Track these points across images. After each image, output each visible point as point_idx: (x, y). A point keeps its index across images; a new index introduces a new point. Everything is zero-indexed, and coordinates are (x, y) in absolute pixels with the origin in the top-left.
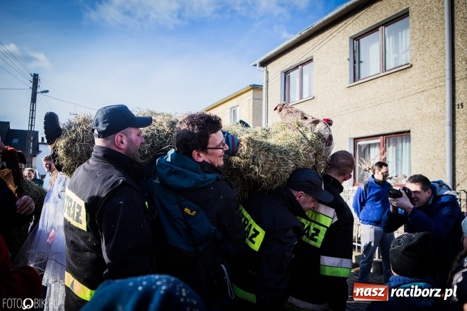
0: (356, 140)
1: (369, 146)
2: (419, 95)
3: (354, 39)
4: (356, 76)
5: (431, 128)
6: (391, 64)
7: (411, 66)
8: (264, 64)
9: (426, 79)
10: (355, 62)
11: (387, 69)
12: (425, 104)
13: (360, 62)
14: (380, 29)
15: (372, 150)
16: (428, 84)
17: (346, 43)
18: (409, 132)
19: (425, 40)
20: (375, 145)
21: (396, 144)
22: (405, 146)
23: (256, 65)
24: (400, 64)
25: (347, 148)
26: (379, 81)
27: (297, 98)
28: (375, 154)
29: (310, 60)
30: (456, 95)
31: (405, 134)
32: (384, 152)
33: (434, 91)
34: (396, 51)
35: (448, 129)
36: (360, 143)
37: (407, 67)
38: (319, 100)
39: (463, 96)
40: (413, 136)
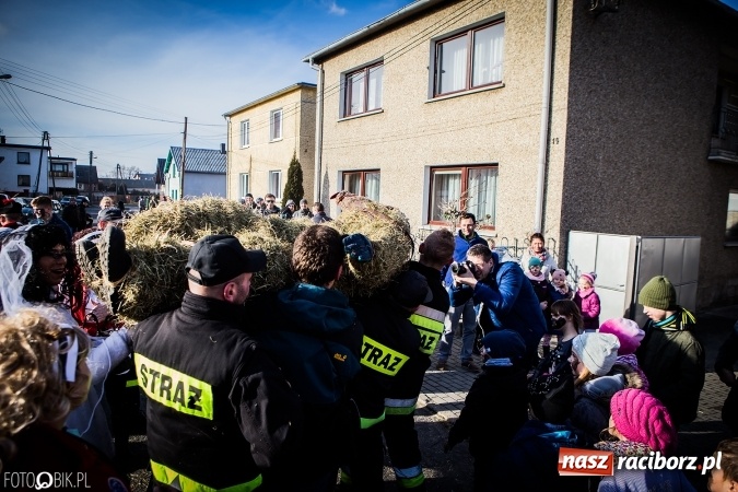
0: (433, 168)
1: (448, 175)
2: (511, 122)
3: (436, 42)
4: (436, 90)
5: (521, 164)
6: (478, 81)
7: (504, 86)
8: (320, 60)
9: (520, 104)
10: (436, 72)
11: (475, 85)
12: (517, 135)
13: (442, 72)
14: (469, 33)
15: (451, 181)
16: (521, 110)
17: (426, 46)
18: (497, 164)
19: (522, 55)
20: (455, 176)
21: (479, 176)
22: (491, 180)
23: (308, 61)
24: (489, 81)
25: (422, 178)
26: (464, 99)
27: (361, 110)
28: (454, 187)
29: (380, 62)
30: (553, 128)
31: (492, 167)
32: (466, 186)
33: (528, 120)
34: (486, 64)
35: (540, 167)
36: (437, 173)
37: (498, 86)
38: (389, 115)
39: (560, 130)
40: (501, 170)
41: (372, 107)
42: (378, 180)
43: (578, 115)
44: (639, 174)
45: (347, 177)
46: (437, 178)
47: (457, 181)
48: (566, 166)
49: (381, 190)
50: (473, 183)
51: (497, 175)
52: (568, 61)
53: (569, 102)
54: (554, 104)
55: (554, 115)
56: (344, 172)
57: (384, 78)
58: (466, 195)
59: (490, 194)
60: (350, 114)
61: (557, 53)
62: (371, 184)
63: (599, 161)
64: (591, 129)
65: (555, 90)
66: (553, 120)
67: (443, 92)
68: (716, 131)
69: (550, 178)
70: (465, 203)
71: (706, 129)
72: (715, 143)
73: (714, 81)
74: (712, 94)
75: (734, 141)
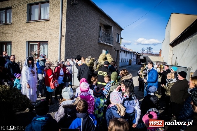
0: (29, 42)
1: (34, 44)
2: (51, 30)
3: (29, 5)
4: (29, 19)
5: (54, 42)
6: (42, 18)
7: (49, 20)
9: (54, 25)
10: (29, 14)
11: (41, 19)
12: (53, 34)
13: (31, 14)
14: (39, 4)
15: (35, 46)
16: (54, 27)
17: (26, 6)
18: (48, 41)
19: (54, 12)
20: (36, 44)
21: (43, 45)
22: (46, 46)
24: (45, 18)
25: (26, 45)
26: (38, 23)
27: (4, 22)
28: (36, 48)
29: (10, 8)
30: (62, 32)
31: (46, 42)
32: (39, 47)
33: (56, 30)
34: (44, 13)
35: (59, 42)
37: (48, 20)
38: (14, 25)
39: (64, 33)
40: (49, 43)
41: (8, 22)
42: (11, 45)
43: (69, 30)
46: (30, 45)
47: (36, 46)
48: (66, 43)
50: (41, 46)
52: (66, 15)
53: (66, 26)
54: (63, 26)
55: (62, 29)
57: (12, 13)
58: (39, 49)
59: (46, 49)
61: (63, 13)
62: (9, 46)
63: (74, 41)
64: (72, 33)
65: (63, 22)
66: (62, 30)
67: (32, 20)
68: (99, 36)
69: (62, 45)
70: (39, 52)
71: (97, 35)
72: (100, 39)
73: (99, 25)
74: (99, 28)
75: (103, 39)
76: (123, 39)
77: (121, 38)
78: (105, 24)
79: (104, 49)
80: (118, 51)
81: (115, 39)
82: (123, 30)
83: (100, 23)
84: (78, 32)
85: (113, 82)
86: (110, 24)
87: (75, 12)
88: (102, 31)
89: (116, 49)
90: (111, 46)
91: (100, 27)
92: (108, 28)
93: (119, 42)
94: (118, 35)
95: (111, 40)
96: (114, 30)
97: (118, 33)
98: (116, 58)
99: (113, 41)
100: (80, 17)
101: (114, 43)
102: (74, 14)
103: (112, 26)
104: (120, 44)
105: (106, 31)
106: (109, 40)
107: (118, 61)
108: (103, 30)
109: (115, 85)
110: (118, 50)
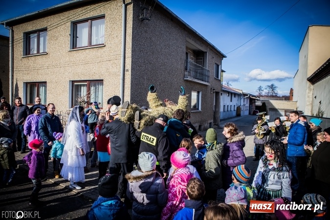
0: (73, 82)
1: (81, 85)
2: (108, 62)
3: (74, 23)
4: (74, 45)
5: (113, 80)
6: (94, 42)
7: (105, 46)
8: (10, 24)
9: (112, 54)
10: (74, 37)
11: (92, 45)
12: (111, 67)
13: (77, 37)
14: (89, 21)
15: (82, 88)
16: (112, 57)
17: (69, 24)
18: (102, 80)
19: (112, 34)
20: (84, 85)
21: (95, 85)
22: (100, 87)
23: (3, 24)
24: (99, 43)
25: (68, 86)
26: (87, 51)
27: (35, 52)
28: (84, 91)
29: (45, 30)
30: (126, 65)
31: (101, 82)
32: (89, 90)
33: (115, 61)
34: (97, 35)
35: (121, 81)
36: (75, 84)
37: (102, 46)
38: (51, 56)
39: (129, 66)
40: (104, 82)
41: (41, 51)
42: (46, 87)
43: (136, 60)
44: (160, 84)
45: (29, 86)
46: (75, 87)
47: (85, 87)
48: (132, 82)
49: (48, 92)
50: (92, 88)
51: (103, 85)
52: (131, 37)
53: (132, 55)
54: (126, 55)
55: (126, 60)
56: (26, 83)
57: (47, 38)
58: (89, 94)
59: (100, 93)
60: (29, 54)
61: (127, 34)
62: (42, 89)
63: (144, 79)
64: (141, 66)
65: (126, 49)
66: (126, 62)
67: (77, 47)
68: (186, 69)
69: (126, 86)
70: (89, 97)
71: (183, 68)
72: (186, 73)
73: (185, 50)
74: (185, 55)
75: (192, 73)
76: (225, 72)
77: (223, 71)
78: (194, 48)
79: (195, 91)
80: (217, 94)
81: (212, 73)
82: (225, 57)
83: (187, 48)
84: (151, 63)
85: (210, 146)
86: (202, 48)
87: (146, 32)
88: (189, 60)
89: (214, 90)
90: (206, 86)
91: (187, 53)
92: (199, 55)
93: (219, 78)
94: (218, 66)
95: (206, 76)
96: (209, 59)
97: (217, 63)
98: (214, 104)
99: (208, 77)
100: (153, 39)
101: (211, 79)
102: (144, 34)
103: (206, 51)
104: (220, 81)
105: (197, 59)
106: (202, 75)
107: (217, 110)
108: (192, 59)
109: (212, 150)
110: (217, 91)
